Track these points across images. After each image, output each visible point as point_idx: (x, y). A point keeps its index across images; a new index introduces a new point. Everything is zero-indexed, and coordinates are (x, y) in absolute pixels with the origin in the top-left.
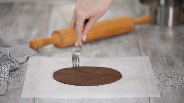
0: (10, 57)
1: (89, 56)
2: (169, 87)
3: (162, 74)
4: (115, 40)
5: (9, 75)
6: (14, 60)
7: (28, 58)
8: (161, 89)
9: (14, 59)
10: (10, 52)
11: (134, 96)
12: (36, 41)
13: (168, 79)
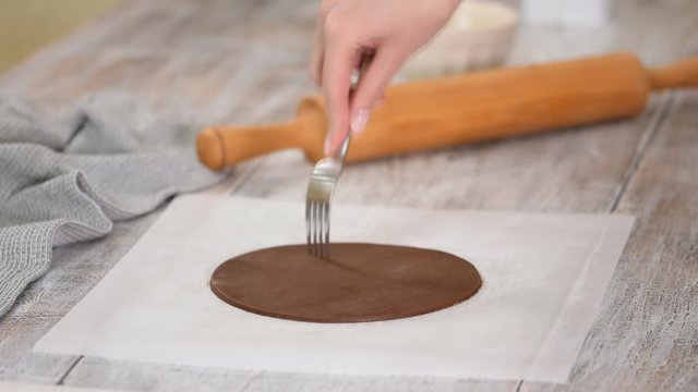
0: (81, 194)
1: (413, 204)
2: (633, 343)
3: (639, 292)
4: (555, 145)
5: (47, 260)
6: (93, 202)
7: (170, 199)
8: (590, 351)
9: (98, 201)
10: (83, 172)
11: (466, 376)
12: (220, 136)
13: (651, 309)
